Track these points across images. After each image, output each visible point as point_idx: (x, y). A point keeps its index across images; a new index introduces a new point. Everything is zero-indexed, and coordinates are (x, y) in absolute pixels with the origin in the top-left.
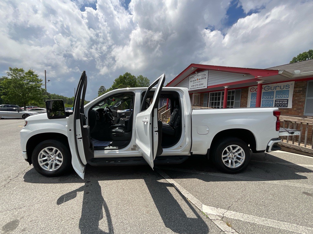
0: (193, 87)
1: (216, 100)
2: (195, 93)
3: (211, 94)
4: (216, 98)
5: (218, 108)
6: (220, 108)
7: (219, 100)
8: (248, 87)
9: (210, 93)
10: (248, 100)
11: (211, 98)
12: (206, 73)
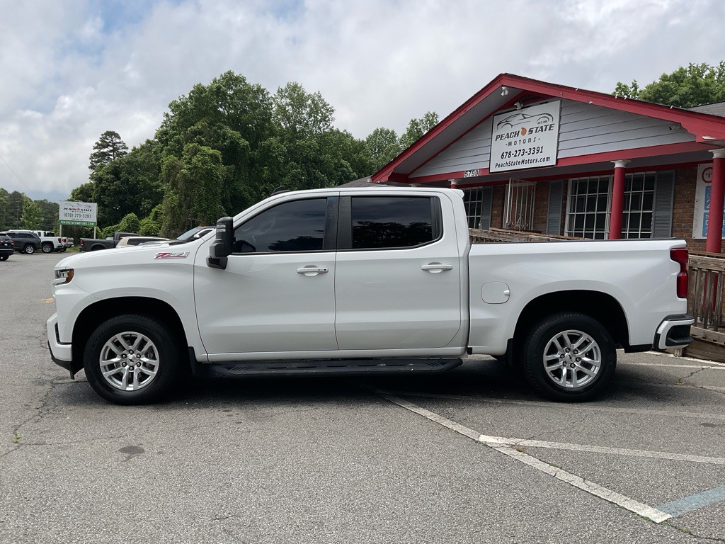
0: (507, 160)
1: (591, 208)
2: (515, 182)
3: (575, 183)
4: (592, 200)
5: (600, 237)
6: (606, 237)
7: (603, 207)
8: (695, 164)
9: (570, 180)
10: (695, 211)
11: (573, 199)
12: (553, 108)
